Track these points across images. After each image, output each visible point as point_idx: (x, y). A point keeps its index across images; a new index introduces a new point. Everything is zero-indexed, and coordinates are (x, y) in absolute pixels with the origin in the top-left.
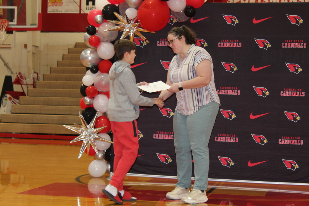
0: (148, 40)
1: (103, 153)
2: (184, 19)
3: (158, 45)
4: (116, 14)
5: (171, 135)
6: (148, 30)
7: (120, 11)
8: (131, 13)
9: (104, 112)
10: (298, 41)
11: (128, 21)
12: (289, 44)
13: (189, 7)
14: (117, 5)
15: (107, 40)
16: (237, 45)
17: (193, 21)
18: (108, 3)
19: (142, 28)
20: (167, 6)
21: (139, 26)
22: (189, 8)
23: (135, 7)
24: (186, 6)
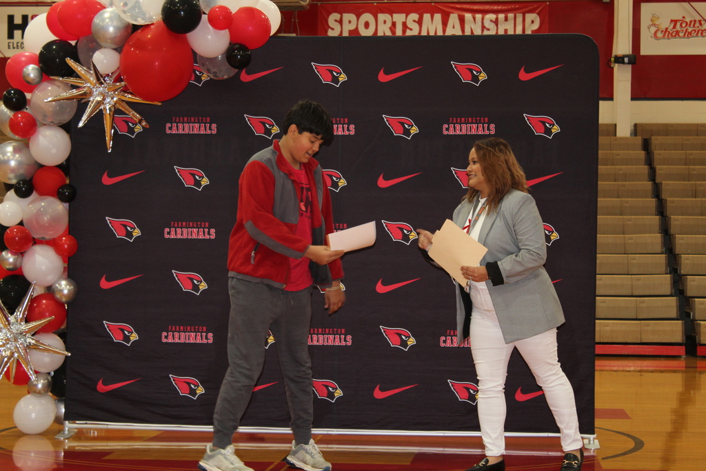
0: (147, 121)
1: (47, 379)
2: (226, 73)
3: (168, 132)
4: (70, 62)
5: (201, 333)
6: (145, 99)
7: (81, 57)
8: (105, 60)
9: (49, 284)
10: (476, 120)
11: (99, 77)
12: (458, 126)
13: (237, 46)
14: (73, 43)
15: (52, 122)
16: (346, 129)
17: (245, 77)
18: (53, 38)
19: (131, 94)
20: (186, 44)
21: (125, 90)
22: (237, 49)
23: (115, 47)
24: (230, 43)
